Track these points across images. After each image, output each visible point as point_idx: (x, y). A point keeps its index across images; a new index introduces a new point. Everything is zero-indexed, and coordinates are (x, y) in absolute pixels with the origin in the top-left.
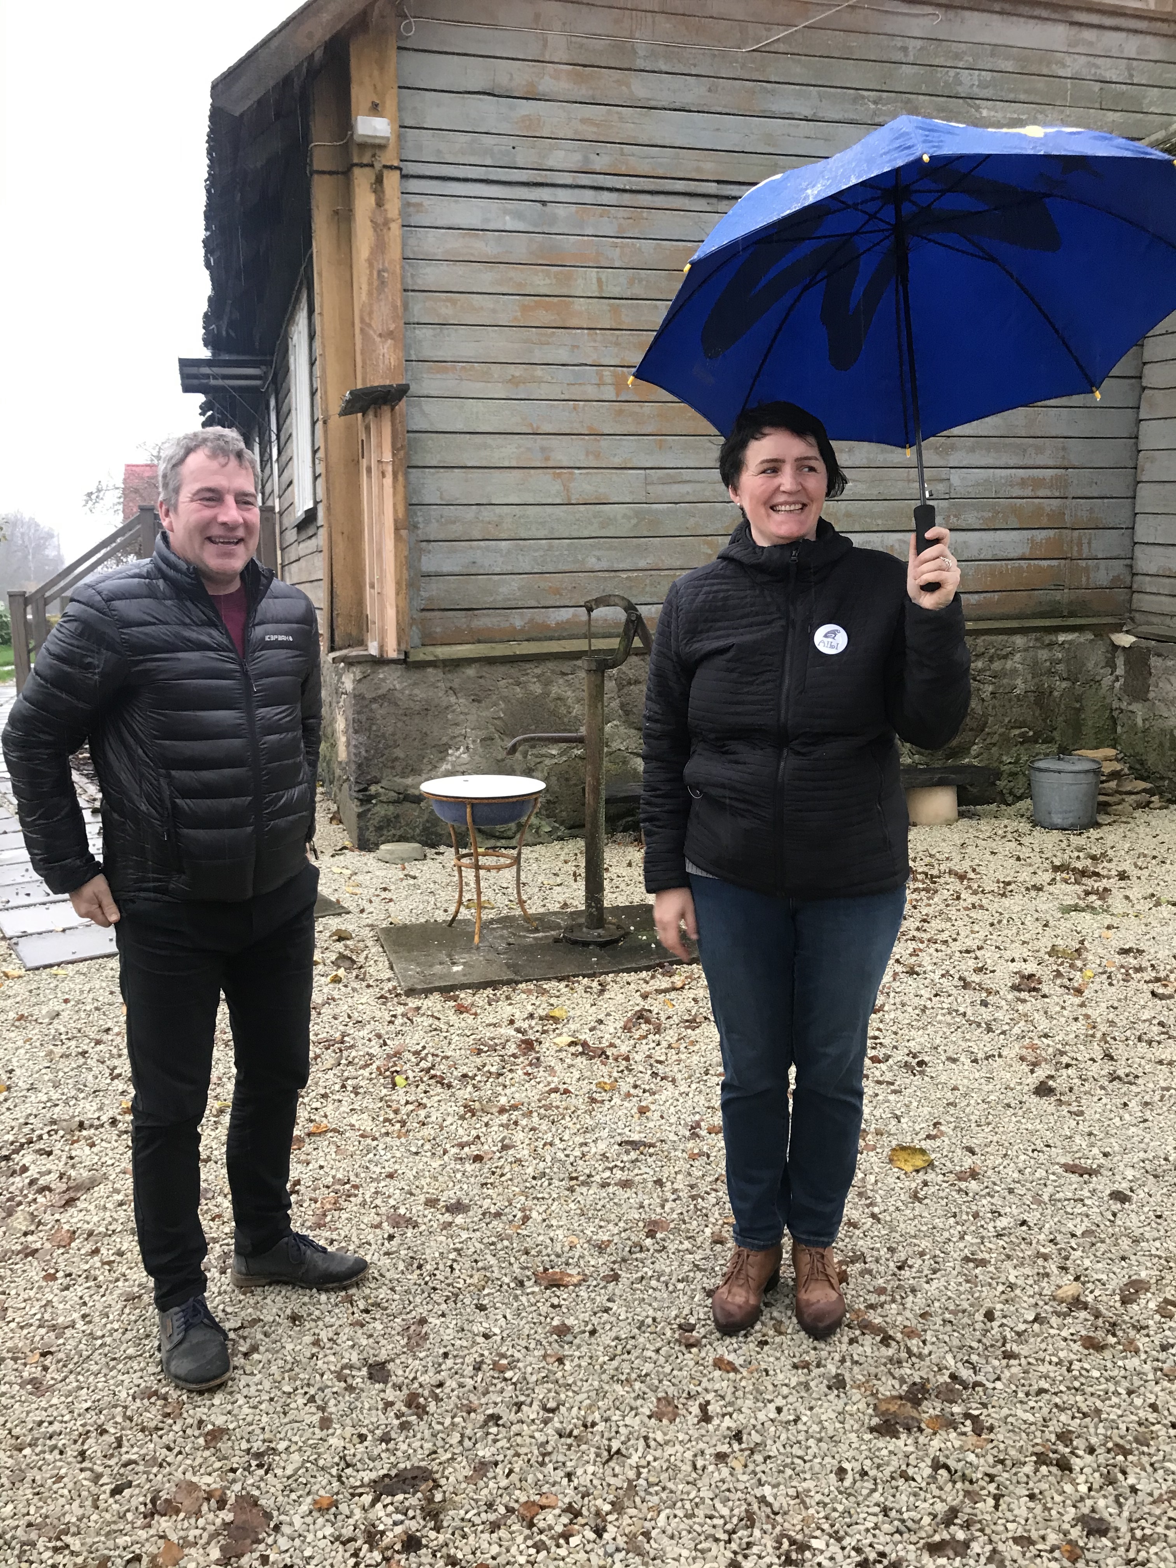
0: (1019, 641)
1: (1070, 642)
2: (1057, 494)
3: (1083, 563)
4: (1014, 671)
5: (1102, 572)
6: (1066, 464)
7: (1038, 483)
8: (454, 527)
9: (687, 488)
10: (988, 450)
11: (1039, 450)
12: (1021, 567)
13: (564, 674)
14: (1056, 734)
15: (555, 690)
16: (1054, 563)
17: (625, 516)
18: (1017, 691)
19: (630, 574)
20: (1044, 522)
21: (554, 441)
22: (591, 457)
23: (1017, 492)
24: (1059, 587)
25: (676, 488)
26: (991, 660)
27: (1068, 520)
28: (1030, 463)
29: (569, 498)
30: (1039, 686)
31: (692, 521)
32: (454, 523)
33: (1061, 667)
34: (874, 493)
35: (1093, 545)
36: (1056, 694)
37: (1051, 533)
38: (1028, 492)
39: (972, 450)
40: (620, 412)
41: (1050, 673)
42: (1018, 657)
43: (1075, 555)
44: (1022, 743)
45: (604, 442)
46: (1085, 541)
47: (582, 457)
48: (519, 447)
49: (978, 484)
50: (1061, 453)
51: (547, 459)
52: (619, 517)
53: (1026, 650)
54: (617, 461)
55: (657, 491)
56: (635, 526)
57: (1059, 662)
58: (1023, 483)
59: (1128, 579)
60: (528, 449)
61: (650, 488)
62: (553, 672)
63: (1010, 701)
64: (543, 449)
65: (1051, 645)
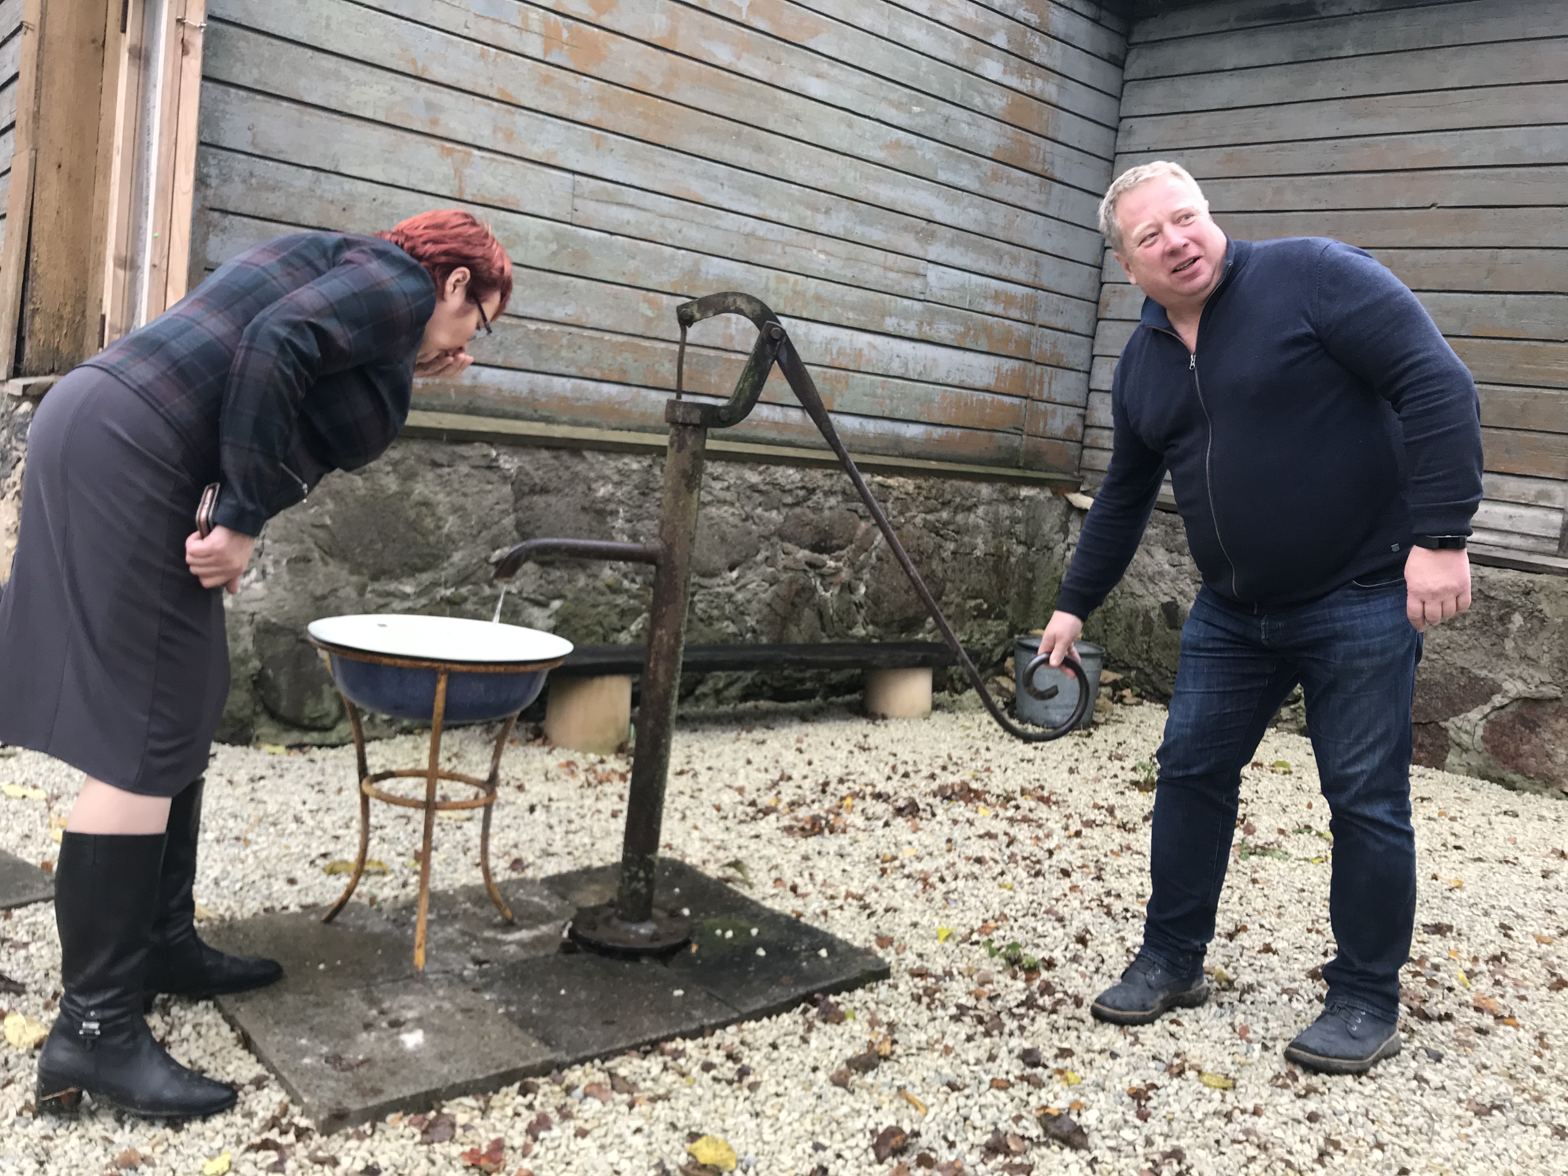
0: (985, 490)
1: (1031, 499)
2: (1025, 318)
3: (1042, 406)
4: (977, 527)
5: (1058, 420)
6: (1037, 283)
7: (1010, 301)
8: (272, 197)
9: (627, 214)
10: (967, 247)
11: (1015, 260)
12: (985, 401)
13: (435, 464)
14: (1008, 609)
15: (420, 489)
16: (1016, 401)
17: (540, 237)
18: (978, 553)
19: (540, 325)
20: (1011, 349)
21: (446, 97)
22: (500, 135)
23: (989, 307)
24: (1018, 430)
25: (614, 210)
26: (955, 512)
27: (1034, 352)
28: (1004, 273)
29: (461, 190)
30: (998, 547)
31: (632, 264)
32: (273, 189)
33: (1019, 528)
34: (847, 274)
35: (1053, 387)
36: (1013, 560)
37: (1016, 364)
38: (999, 310)
39: (952, 244)
40: (547, 80)
41: (1011, 534)
42: (981, 511)
43: (1036, 395)
44: (975, 618)
45: (521, 119)
46: (1046, 379)
47: (486, 131)
48: (393, 91)
49: (954, 289)
50: (1034, 269)
51: (434, 122)
52: (532, 235)
53: (989, 503)
54: (535, 152)
55: (590, 210)
56: (554, 253)
57: (1018, 521)
58: (997, 296)
59: (1080, 430)
60: (407, 99)
61: (578, 203)
62: (419, 458)
63: (969, 564)
64: (430, 106)
65: (1013, 500)
